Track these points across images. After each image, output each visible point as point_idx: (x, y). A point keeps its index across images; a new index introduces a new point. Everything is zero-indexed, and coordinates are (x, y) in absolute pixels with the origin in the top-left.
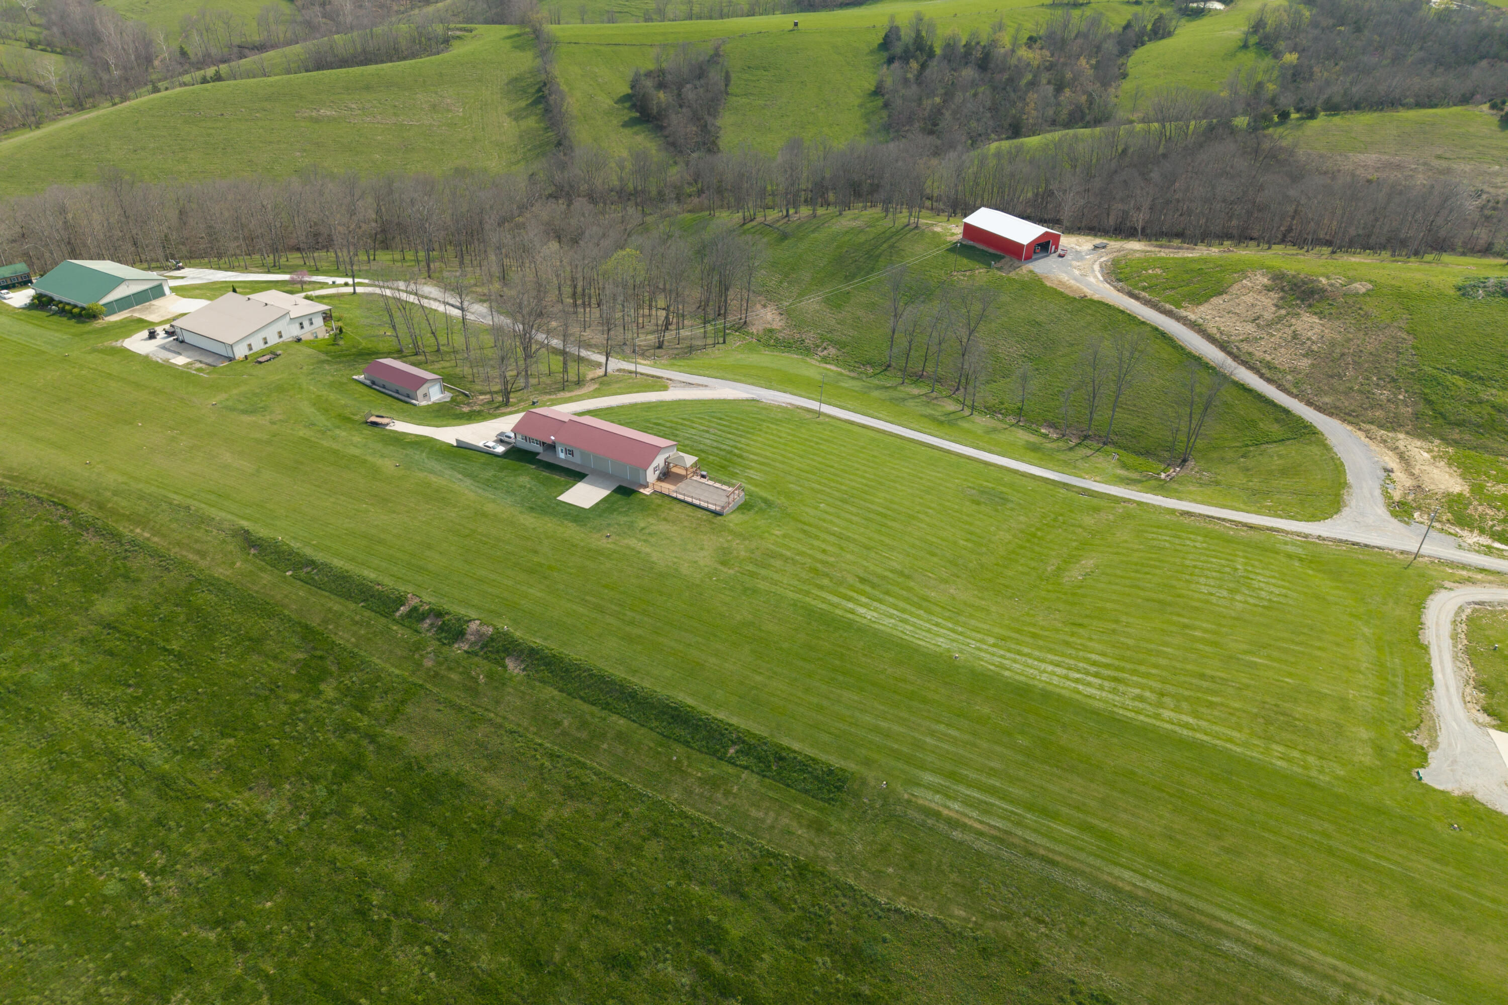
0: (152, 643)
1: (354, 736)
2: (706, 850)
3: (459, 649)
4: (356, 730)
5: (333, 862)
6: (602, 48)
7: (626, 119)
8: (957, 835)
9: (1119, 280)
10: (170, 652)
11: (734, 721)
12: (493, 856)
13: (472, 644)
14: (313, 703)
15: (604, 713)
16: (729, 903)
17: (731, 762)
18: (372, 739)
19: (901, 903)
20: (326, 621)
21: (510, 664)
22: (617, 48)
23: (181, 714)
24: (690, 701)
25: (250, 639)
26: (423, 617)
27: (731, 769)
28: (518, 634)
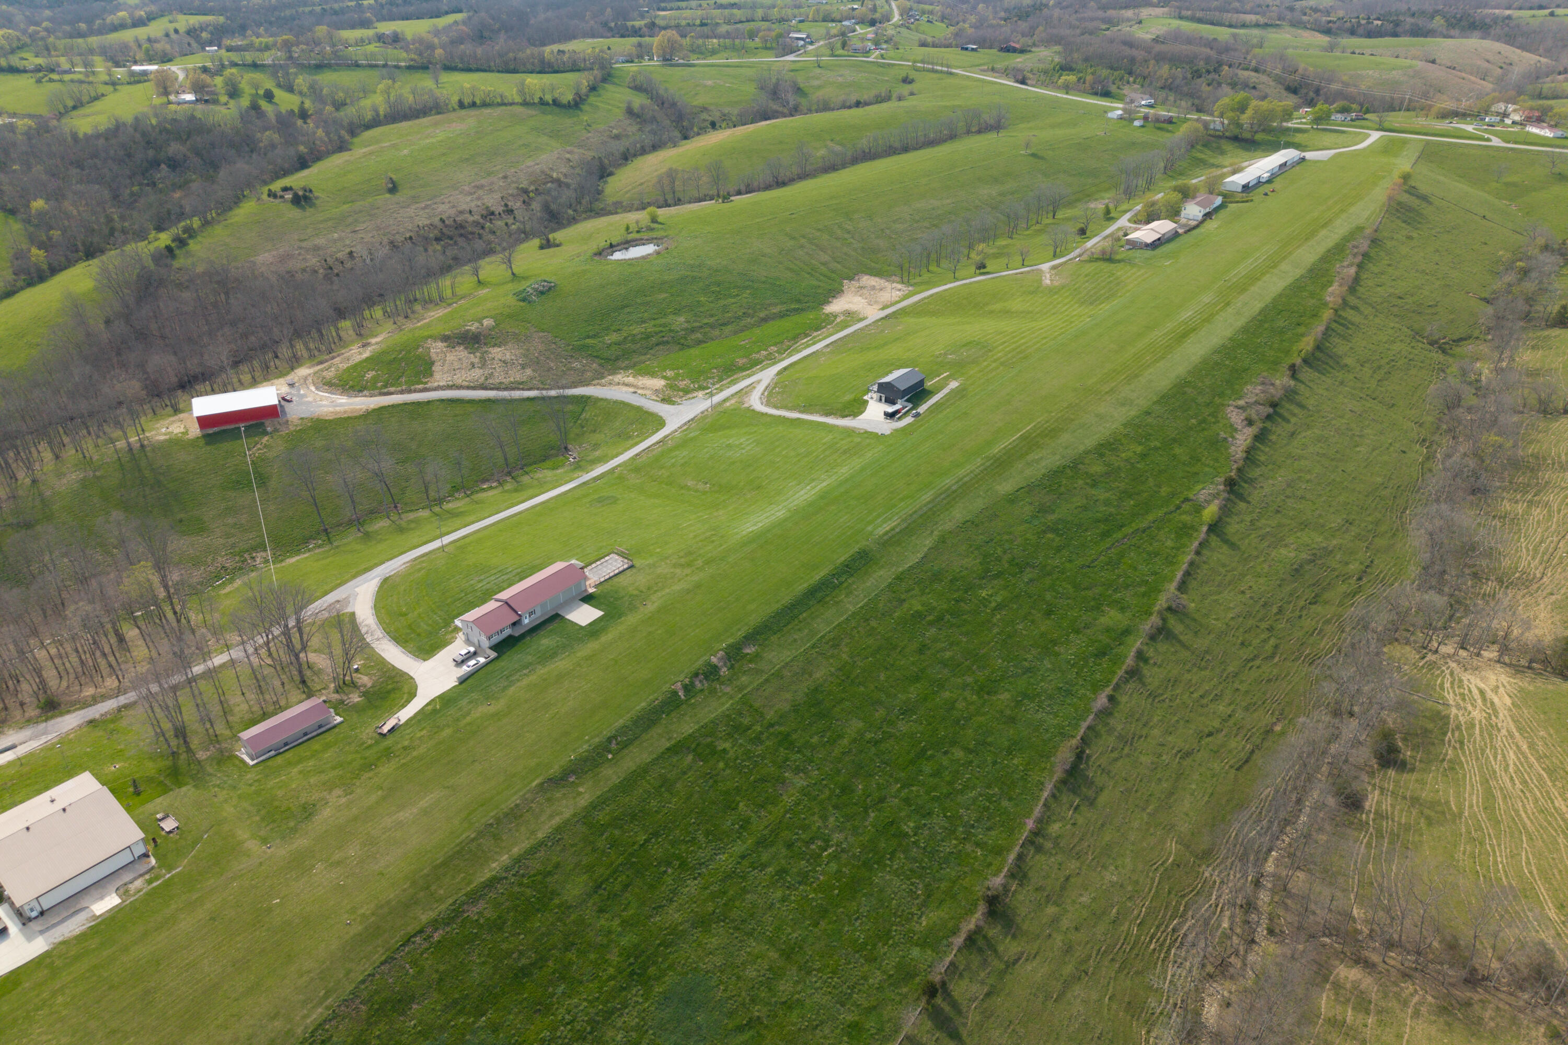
0: (632, 855)
1: (766, 734)
2: (881, 605)
3: (724, 671)
4: (761, 733)
5: (843, 753)
8: (897, 530)
10: (646, 841)
11: (822, 574)
12: (860, 683)
13: (725, 665)
14: (731, 754)
15: (796, 622)
16: (906, 605)
17: (841, 583)
18: (771, 725)
19: (920, 555)
20: (669, 739)
21: (747, 651)
23: (707, 833)
24: (805, 585)
25: (661, 787)
26: (692, 684)
27: (845, 585)
28: (731, 641)
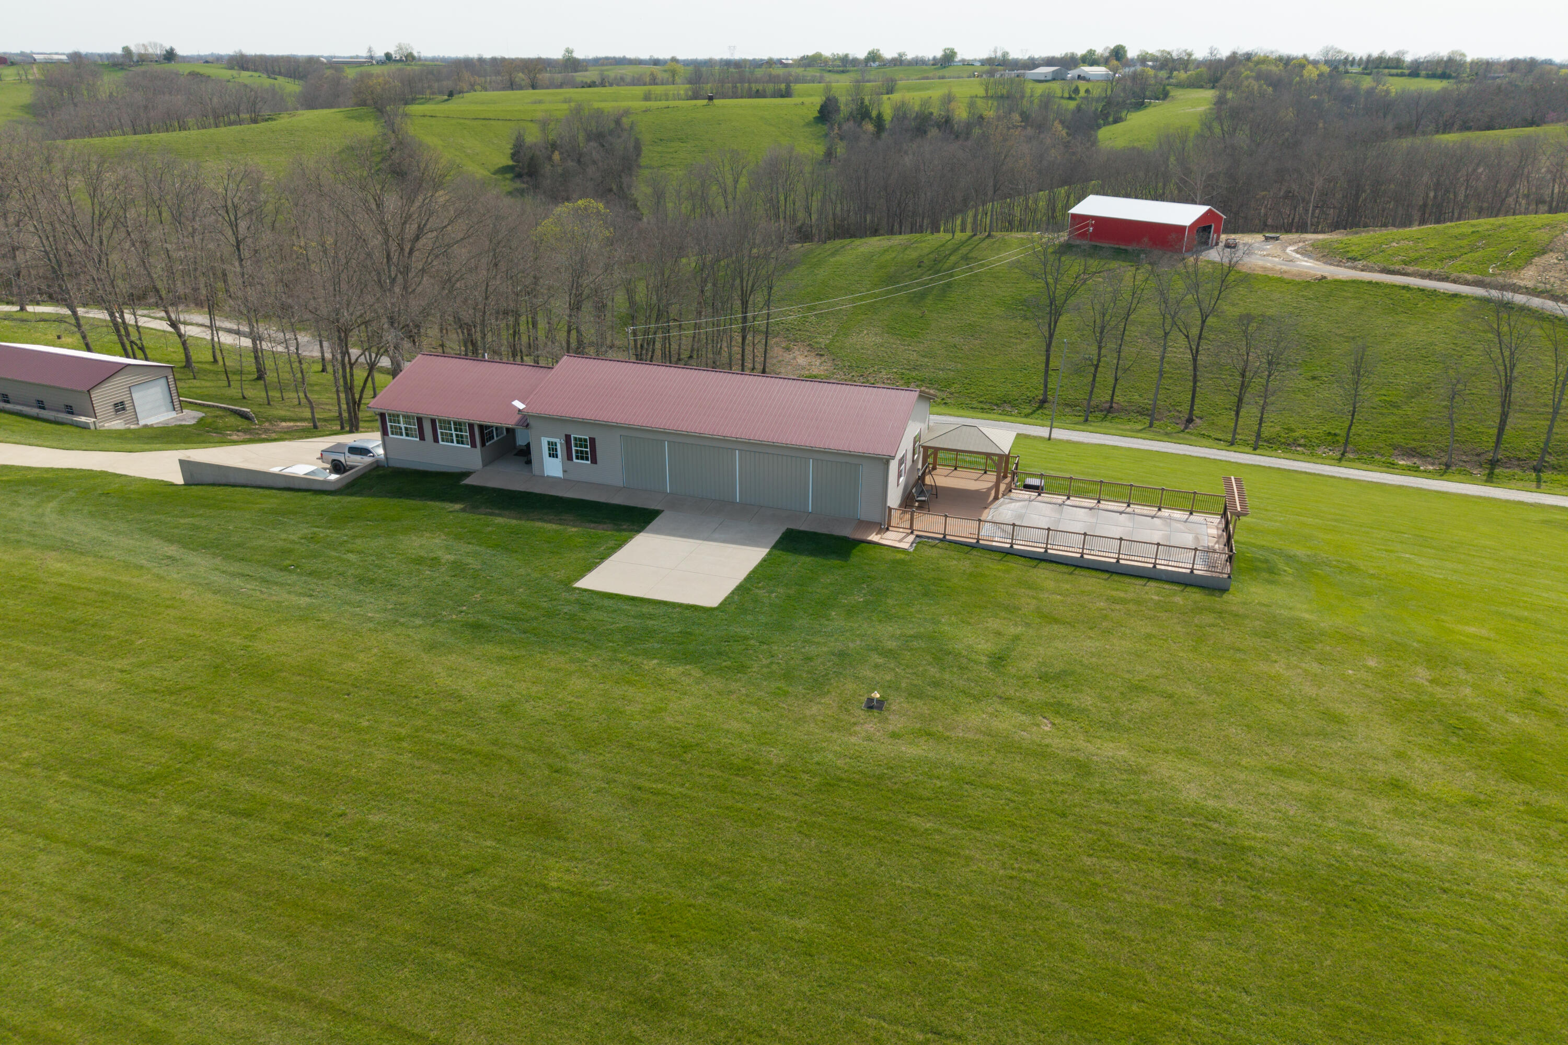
6: (467, 122)
7: (510, 189)
9: (1354, 259)
22: (487, 122)
